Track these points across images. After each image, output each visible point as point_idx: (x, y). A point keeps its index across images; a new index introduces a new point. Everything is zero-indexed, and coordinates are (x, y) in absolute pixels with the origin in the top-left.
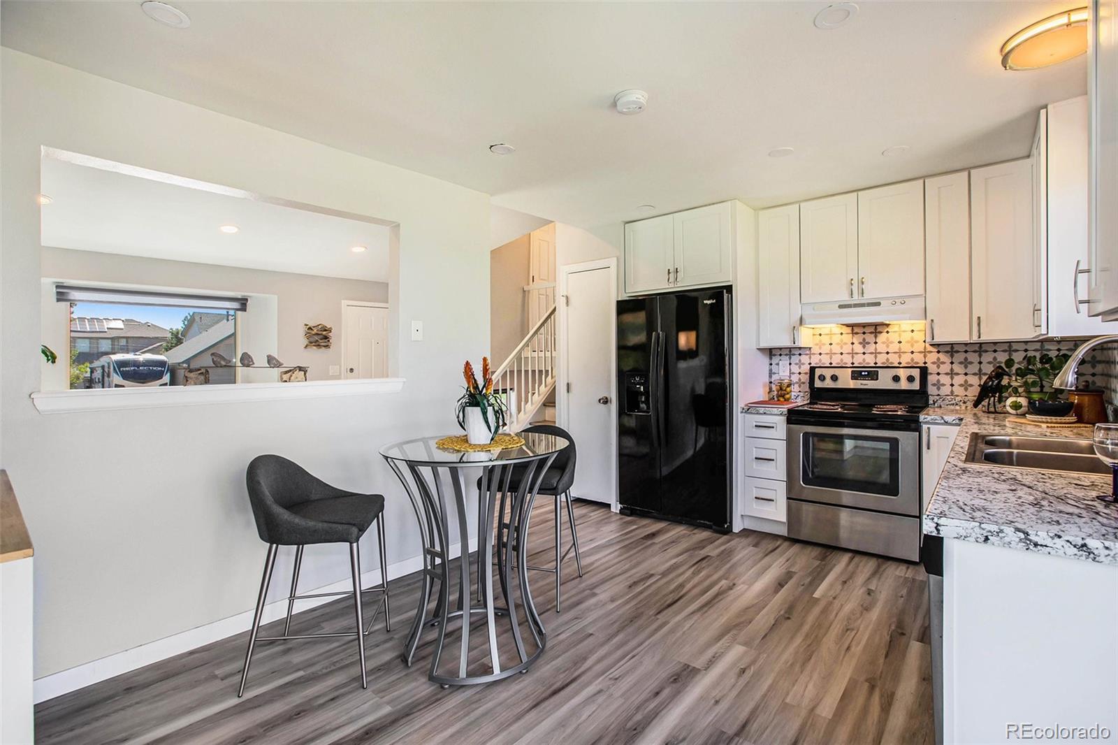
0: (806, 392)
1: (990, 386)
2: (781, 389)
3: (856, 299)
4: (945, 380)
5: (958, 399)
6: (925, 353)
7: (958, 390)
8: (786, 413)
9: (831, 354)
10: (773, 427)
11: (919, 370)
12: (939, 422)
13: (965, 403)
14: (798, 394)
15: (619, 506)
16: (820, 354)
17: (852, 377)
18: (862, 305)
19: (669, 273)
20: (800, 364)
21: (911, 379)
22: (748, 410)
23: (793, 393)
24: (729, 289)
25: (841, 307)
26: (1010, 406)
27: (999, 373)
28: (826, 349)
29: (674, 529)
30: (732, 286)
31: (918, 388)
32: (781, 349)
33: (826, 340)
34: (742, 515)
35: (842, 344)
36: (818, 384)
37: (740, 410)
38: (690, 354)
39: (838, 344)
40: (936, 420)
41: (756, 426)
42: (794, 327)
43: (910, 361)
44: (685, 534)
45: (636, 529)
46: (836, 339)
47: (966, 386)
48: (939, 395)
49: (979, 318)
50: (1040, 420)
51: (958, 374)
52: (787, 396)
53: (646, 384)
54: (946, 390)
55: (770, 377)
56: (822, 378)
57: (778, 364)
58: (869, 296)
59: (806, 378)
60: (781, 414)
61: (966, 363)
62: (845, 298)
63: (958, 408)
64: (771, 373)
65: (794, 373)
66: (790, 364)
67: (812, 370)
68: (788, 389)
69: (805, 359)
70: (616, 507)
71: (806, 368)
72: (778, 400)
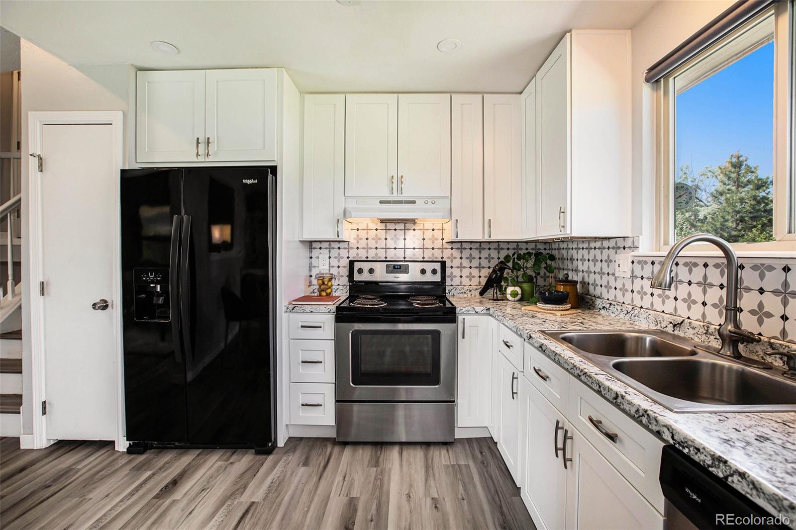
0: (344, 285)
1: (494, 278)
2: (323, 283)
3: (395, 196)
4: (456, 272)
5: (466, 288)
6: (442, 249)
7: (465, 281)
8: (334, 310)
9: (367, 248)
10: (320, 327)
11: (440, 263)
12: (472, 312)
13: (470, 291)
14: (338, 287)
15: (127, 444)
16: (358, 248)
17: (387, 270)
18: (400, 202)
19: (198, 143)
20: (339, 258)
21: (434, 272)
22: (292, 309)
23: (334, 287)
24: (274, 170)
25: (381, 202)
26: (510, 295)
27: (502, 267)
28: (363, 243)
29: (208, 459)
30: (277, 166)
31: (440, 280)
32: (320, 242)
33: (363, 235)
34: (287, 425)
35: (377, 239)
36: (357, 277)
37: (284, 309)
38: (225, 246)
39: (373, 239)
40: (469, 311)
41: (302, 327)
42: (338, 220)
43: (431, 256)
44: (221, 466)
45: (153, 474)
46: (372, 234)
47: (470, 277)
48: (452, 285)
49: (490, 220)
50: (551, 308)
51: (465, 267)
52: (329, 291)
53: (164, 283)
54: (457, 281)
55: (310, 270)
56: (360, 271)
57: (318, 258)
58: (407, 194)
59: (345, 272)
60: (329, 312)
61: (470, 258)
62: (385, 194)
63: (465, 295)
64: (311, 267)
65: (333, 267)
66: (330, 257)
67: (352, 263)
68: (330, 284)
69: (344, 253)
70: (122, 445)
71: (345, 262)
72: (320, 295)
